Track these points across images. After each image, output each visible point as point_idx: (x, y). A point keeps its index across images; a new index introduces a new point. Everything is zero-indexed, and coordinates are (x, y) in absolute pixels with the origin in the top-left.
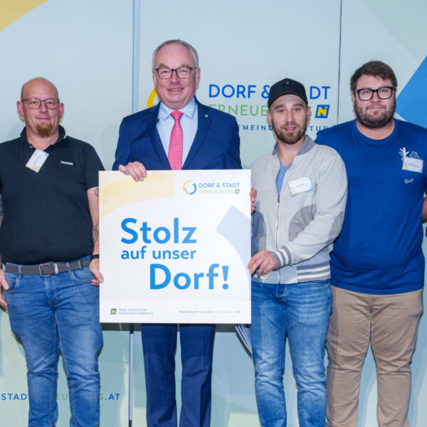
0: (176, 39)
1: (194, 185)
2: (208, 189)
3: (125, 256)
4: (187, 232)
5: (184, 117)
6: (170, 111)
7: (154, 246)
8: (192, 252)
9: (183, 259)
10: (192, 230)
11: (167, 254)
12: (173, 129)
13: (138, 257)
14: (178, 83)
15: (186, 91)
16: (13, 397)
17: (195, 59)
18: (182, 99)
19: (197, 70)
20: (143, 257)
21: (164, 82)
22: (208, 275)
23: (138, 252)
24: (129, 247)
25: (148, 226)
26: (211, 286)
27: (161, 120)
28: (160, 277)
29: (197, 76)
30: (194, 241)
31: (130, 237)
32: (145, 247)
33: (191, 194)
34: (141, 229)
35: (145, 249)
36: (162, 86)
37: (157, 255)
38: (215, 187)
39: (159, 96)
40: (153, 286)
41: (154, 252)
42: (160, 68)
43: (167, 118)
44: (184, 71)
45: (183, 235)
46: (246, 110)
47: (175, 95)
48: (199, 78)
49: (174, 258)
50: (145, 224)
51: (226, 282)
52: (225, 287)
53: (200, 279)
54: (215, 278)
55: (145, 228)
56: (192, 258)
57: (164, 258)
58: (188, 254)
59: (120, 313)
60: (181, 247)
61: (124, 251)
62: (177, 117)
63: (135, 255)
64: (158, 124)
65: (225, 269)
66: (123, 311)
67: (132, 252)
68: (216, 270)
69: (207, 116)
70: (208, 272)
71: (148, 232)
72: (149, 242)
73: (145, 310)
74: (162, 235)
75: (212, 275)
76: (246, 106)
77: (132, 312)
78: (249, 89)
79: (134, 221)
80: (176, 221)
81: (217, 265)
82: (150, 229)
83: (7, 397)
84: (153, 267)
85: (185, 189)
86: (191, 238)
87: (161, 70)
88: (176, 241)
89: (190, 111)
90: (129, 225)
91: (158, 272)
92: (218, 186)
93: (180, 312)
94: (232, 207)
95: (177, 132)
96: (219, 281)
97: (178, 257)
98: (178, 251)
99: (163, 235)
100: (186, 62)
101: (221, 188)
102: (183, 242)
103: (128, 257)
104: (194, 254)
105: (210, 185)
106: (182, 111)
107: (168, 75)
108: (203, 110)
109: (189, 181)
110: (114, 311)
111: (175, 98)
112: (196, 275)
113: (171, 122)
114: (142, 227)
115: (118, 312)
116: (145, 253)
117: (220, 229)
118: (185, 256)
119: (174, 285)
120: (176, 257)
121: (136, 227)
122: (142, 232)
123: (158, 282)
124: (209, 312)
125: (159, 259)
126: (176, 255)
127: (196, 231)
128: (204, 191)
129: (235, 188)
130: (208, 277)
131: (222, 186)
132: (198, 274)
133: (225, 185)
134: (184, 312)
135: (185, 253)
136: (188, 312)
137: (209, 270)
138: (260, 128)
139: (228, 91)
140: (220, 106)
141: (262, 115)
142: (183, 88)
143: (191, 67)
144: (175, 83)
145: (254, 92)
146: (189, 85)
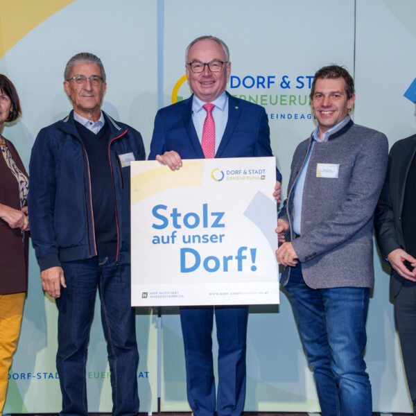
0: (208, 35)
1: (222, 172)
2: (235, 175)
3: (156, 241)
4: (216, 217)
5: (215, 109)
6: (202, 103)
7: (184, 231)
8: (221, 236)
9: (212, 243)
10: (220, 215)
11: (197, 239)
12: (206, 120)
13: (168, 242)
14: (210, 76)
15: (217, 84)
17: (226, 53)
18: (213, 91)
19: (228, 64)
20: (173, 242)
21: (196, 75)
22: (236, 258)
23: (168, 237)
24: (160, 233)
25: (178, 212)
26: (240, 269)
27: (195, 112)
28: (190, 260)
29: (228, 70)
30: (223, 226)
31: (160, 222)
32: (176, 232)
33: (219, 180)
34: (171, 215)
35: (175, 234)
36: (195, 80)
37: (187, 240)
38: (242, 174)
40: (184, 270)
41: (184, 237)
42: (193, 62)
43: (200, 110)
44: (215, 65)
45: (212, 220)
47: (207, 88)
48: (230, 72)
50: (175, 210)
51: (254, 264)
52: (254, 268)
53: (229, 262)
54: (243, 260)
55: (175, 214)
56: (221, 241)
57: (194, 242)
58: (217, 238)
59: (151, 297)
60: (210, 231)
61: (154, 237)
62: (209, 110)
63: (165, 240)
64: (192, 115)
65: (253, 252)
66: (155, 295)
67: (163, 237)
68: (244, 253)
69: (237, 108)
70: (237, 255)
71: (178, 218)
72: (179, 227)
73: (175, 293)
74: (191, 220)
75: (240, 258)
77: (162, 295)
79: (164, 207)
80: (205, 206)
81: (245, 248)
82: (180, 215)
84: (183, 251)
85: (213, 177)
86: (220, 223)
87: (194, 64)
88: (205, 225)
89: (221, 103)
90: (160, 211)
91: (188, 254)
92: (245, 173)
93: (210, 294)
94: (259, 192)
96: (247, 263)
97: (208, 241)
98: (207, 236)
99: (193, 220)
100: (218, 56)
101: (248, 175)
102: (212, 226)
103: (159, 242)
104: (223, 238)
105: (236, 172)
106: (214, 103)
107: (200, 69)
108: (233, 101)
109: (217, 169)
110: (145, 295)
111: (207, 91)
112: (224, 257)
113: (204, 114)
114: (172, 213)
115: (149, 295)
116: (175, 238)
117: (247, 214)
118: (214, 240)
119: (204, 268)
120: (205, 241)
121: (166, 213)
122: (172, 218)
123: (188, 266)
124: (238, 294)
125: (188, 244)
126: (205, 239)
127: (224, 215)
128: (231, 178)
129: (261, 175)
130: (237, 260)
131: (248, 172)
132: (227, 257)
133: (252, 171)
134: (214, 294)
135: (214, 237)
136: (217, 294)
137: (238, 253)
138: (279, 116)
139: (249, 82)
140: (241, 96)
141: (281, 104)
142: (214, 82)
143: (222, 61)
144: (207, 77)
145: (273, 82)
146: (220, 78)
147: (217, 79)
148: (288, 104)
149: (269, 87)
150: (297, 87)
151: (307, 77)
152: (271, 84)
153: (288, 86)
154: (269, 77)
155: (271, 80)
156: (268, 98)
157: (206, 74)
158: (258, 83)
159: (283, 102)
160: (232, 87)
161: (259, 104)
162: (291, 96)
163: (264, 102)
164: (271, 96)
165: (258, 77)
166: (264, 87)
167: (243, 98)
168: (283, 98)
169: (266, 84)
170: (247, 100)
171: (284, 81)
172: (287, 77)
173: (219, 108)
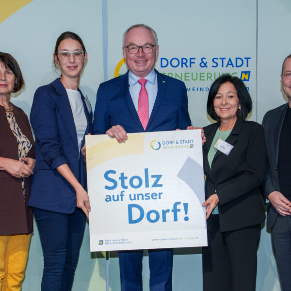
0: (141, 24)
1: (159, 143)
2: (169, 145)
3: (108, 200)
4: (155, 179)
5: (148, 83)
6: (137, 78)
7: (130, 191)
8: (160, 194)
9: (153, 200)
10: (159, 177)
11: (140, 196)
12: (140, 92)
13: (118, 200)
15: (149, 62)
17: (155, 39)
18: (146, 69)
19: (157, 47)
20: (122, 200)
21: (132, 56)
22: (172, 211)
23: (118, 196)
24: (111, 193)
25: (125, 176)
26: (176, 219)
27: (131, 86)
28: (136, 214)
30: (161, 185)
31: (111, 184)
32: (124, 191)
33: (157, 150)
34: (120, 178)
35: (123, 193)
36: (131, 59)
37: (133, 198)
38: (175, 144)
40: (131, 221)
41: (130, 195)
42: (129, 46)
43: (135, 84)
45: (152, 181)
46: (188, 77)
47: (141, 66)
48: (158, 53)
49: (146, 199)
50: (122, 174)
51: (186, 216)
52: (186, 219)
53: (167, 214)
54: (178, 213)
55: (123, 178)
56: (160, 198)
57: (138, 199)
58: (156, 195)
59: (106, 244)
60: (151, 190)
61: (107, 196)
62: (143, 83)
63: (116, 198)
64: (129, 88)
65: (186, 206)
66: (109, 242)
67: (113, 196)
68: (178, 207)
69: (164, 82)
70: (172, 209)
71: (125, 180)
72: (126, 187)
73: (125, 240)
74: (136, 182)
75: (175, 211)
76: (189, 73)
77: (116, 242)
78: (190, 61)
79: (114, 172)
80: (146, 171)
81: (179, 203)
82: (126, 178)
84: (130, 207)
85: (152, 147)
86: (159, 183)
87: (130, 47)
88: (147, 186)
90: (110, 176)
91: (134, 210)
92: (177, 143)
94: (189, 158)
96: (181, 215)
98: (149, 194)
99: (138, 181)
100: (150, 41)
101: (179, 144)
102: (153, 186)
103: (110, 200)
104: (161, 195)
105: (171, 142)
106: (146, 78)
108: (161, 77)
109: (155, 140)
110: (101, 243)
111: (141, 69)
112: (163, 211)
113: (138, 87)
114: (120, 176)
115: (104, 243)
116: (123, 197)
117: (180, 175)
118: (154, 197)
119: (147, 220)
120: (148, 198)
121: (116, 177)
122: (120, 180)
123: (134, 218)
124: (174, 239)
125: (134, 201)
126: (147, 197)
127: (162, 177)
128: (166, 148)
129: (189, 144)
130: (173, 213)
131: (179, 142)
132: (165, 210)
133: (183, 142)
134: (155, 240)
135: (154, 195)
136: (158, 240)
137: (174, 207)
138: (199, 89)
139: (175, 63)
140: (169, 74)
141: (201, 80)
142: (147, 61)
143: (153, 44)
144: (141, 57)
145: (194, 63)
146: (152, 58)
147: (149, 59)
148: (206, 79)
149: (190, 67)
150: (213, 66)
151: (220, 59)
152: (192, 64)
153: (205, 66)
154: (191, 59)
155: (192, 61)
156: (190, 75)
157: (141, 55)
158: (182, 63)
159: (202, 78)
160: (162, 66)
162: (208, 74)
164: (192, 74)
165: (182, 59)
166: (187, 67)
167: (170, 76)
168: (202, 75)
169: (188, 64)
170: (174, 77)
171: (203, 62)
172: (205, 59)
173: (150, 82)
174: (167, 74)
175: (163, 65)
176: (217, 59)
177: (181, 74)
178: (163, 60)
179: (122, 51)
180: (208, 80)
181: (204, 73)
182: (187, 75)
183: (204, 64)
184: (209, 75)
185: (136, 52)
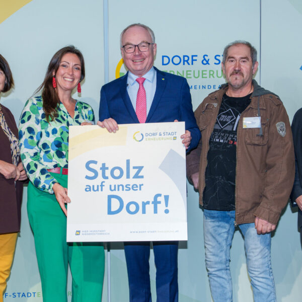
0: (137, 23)
1: (142, 134)
2: (152, 137)
3: (88, 190)
4: (137, 170)
5: (146, 81)
7: (111, 181)
8: (140, 185)
9: (133, 191)
10: (140, 168)
11: (121, 187)
12: (138, 91)
13: (98, 190)
14: (140, 55)
15: (147, 61)
16: (21, 295)
17: (152, 37)
18: (143, 67)
19: (154, 45)
20: (102, 190)
21: (129, 55)
22: (153, 203)
23: (98, 186)
24: (91, 183)
25: (106, 166)
26: (156, 211)
27: (129, 85)
29: (154, 50)
30: (142, 177)
31: (92, 174)
32: (104, 182)
33: (140, 141)
34: (101, 169)
35: (103, 184)
37: (113, 188)
38: (158, 136)
39: (127, 66)
40: (110, 212)
41: (110, 186)
42: (126, 45)
43: (134, 83)
44: (144, 46)
45: (133, 172)
46: (190, 74)
47: (138, 65)
50: (104, 165)
51: (166, 208)
52: (167, 211)
53: (147, 206)
54: (158, 205)
55: (104, 168)
56: (140, 189)
57: (118, 190)
58: (137, 187)
59: (83, 234)
60: (132, 181)
61: (87, 186)
62: (141, 82)
63: (96, 189)
64: (127, 88)
65: (167, 198)
66: (86, 233)
67: (93, 186)
68: (159, 199)
69: (163, 79)
70: (153, 200)
71: (106, 171)
72: (107, 178)
73: (103, 231)
74: (117, 173)
75: (156, 203)
76: (191, 71)
77: (92, 233)
78: (192, 58)
79: (95, 162)
80: (128, 162)
81: (160, 195)
82: (107, 168)
83: (17, 295)
84: (110, 197)
85: (135, 138)
86: (140, 175)
87: (127, 47)
88: (128, 177)
90: (92, 166)
91: (114, 200)
92: (160, 135)
93: (131, 232)
94: (171, 150)
95: (141, 93)
96: (161, 207)
97: (130, 189)
98: (129, 185)
100: (146, 39)
101: (162, 136)
102: (134, 178)
103: (90, 190)
104: (142, 187)
105: (154, 134)
106: (144, 76)
108: (160, 74)
109: (139, 132)
110: (78, 233)
111: (139, 68)
112: (143, 202)
113: (137, 86)
114: (101, 166)
115: (81, 233)
116: (103, 187)
117: (162, 167)
118: (134, 188)
119: (126, 211)
121: (97, 167)
122: (101, 171)
123: (113, 209)
124: (154, 232)
125: (114, 191)
126: (128, 188)
127: (143, 169)
128: (149, 139)
129: (173, 136)
130: (153, 205)
131: (163, 134)
132: (145, 202)
133: (166, 134)
134: (134, 232)
135: (135, 186)
136: (137, 232)
137: (154, 199)
138: (201, 87)
139: (176, 60)
140: (170, 71)
141: (203, 77)
142: (144, 59)
144: (138, 56)
145: (196, 60)
146: (149, 56)
147: (147, 57)
148: (208, 77)
149: (192, 64)
150: (215, 64)
152: (194, 62)
153: (208, 63)
154: (193, 56)
155: (194, 58)
156: (192, 73)
157: (137, 54)
158: (184, 61)
159: (204, 76)
161: (185, 77)
162: (210, 71)
163: (189, 76)
164: (194, 71)
165: (184, 56)
166: (189, 64)
167: (172, 73)
168: (204, 72)
169: (190, 61)
170: (176, 74)
171: (205, 59)
172: (207, 56)
174: (168, 72)
175: (164, 63)
176: (219, 56)
177: (183, 71)
178: (165, 58)
179: (119, 51)
180: (210, 77)
181: (206, 71)
182: (188, 73)
183: (206, 62)
184: (212, 73)
185: (133, 51)
